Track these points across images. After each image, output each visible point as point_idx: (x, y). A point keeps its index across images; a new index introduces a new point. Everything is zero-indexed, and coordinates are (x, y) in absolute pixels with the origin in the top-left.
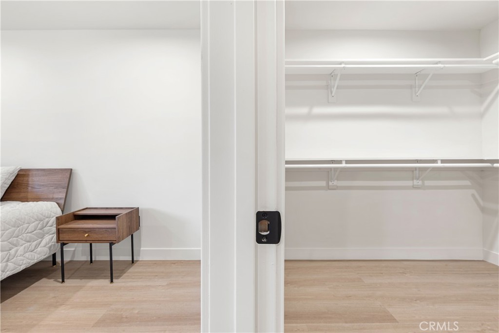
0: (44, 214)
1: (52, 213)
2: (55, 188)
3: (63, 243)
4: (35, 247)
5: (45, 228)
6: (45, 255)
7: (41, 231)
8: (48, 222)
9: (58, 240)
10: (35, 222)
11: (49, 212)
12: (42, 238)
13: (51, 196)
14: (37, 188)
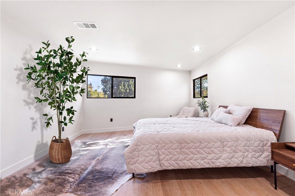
0: (264, 138)
1: (270, 139)
2: (273, 122)
3: (276, 162)
4: (258, 156)
5: (264, 147)
6: (265, 164)
7: (262, 148)
8: (266, 144)
9: (273, 158)
10: (258, 141)
11: (268, 138)
12: (263, 152)
13: (270, 127)
14: (262, 120)
